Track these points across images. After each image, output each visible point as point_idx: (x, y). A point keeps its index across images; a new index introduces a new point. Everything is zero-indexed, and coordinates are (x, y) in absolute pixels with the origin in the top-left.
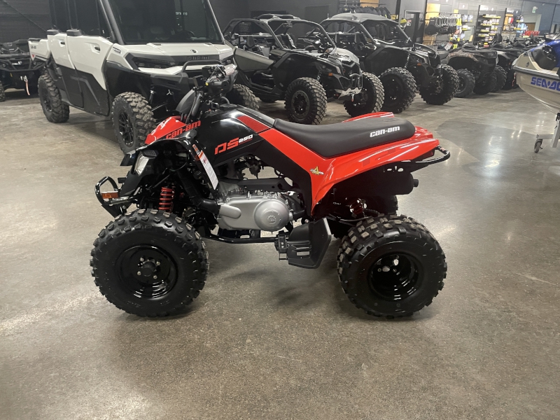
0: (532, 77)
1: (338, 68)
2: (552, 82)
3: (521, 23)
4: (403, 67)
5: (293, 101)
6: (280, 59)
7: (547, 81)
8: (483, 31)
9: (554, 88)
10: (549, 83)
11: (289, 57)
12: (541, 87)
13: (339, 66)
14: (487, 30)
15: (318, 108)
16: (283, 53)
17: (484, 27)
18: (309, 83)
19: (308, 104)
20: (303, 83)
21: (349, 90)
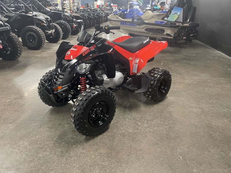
0: (120, 22)
1: (44, 21)
2: (129, 23)
3: (76, 3)
4: (61, 20)
5: (27, 37)
6: (12, 17)
7: (127, 23)
8: (64, 5)
9: (130, 25)
10: (128, 24)
11: (18, 16)
12: (125, 25)
13: (44, 20)
14: (66, 5)
15: (43, 40)
16: (13, 15)
17: (65, 4)
18: (34, 28)
19: (37, 38)
20: (31, 28)
21: (51, 31)
